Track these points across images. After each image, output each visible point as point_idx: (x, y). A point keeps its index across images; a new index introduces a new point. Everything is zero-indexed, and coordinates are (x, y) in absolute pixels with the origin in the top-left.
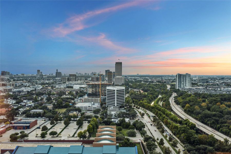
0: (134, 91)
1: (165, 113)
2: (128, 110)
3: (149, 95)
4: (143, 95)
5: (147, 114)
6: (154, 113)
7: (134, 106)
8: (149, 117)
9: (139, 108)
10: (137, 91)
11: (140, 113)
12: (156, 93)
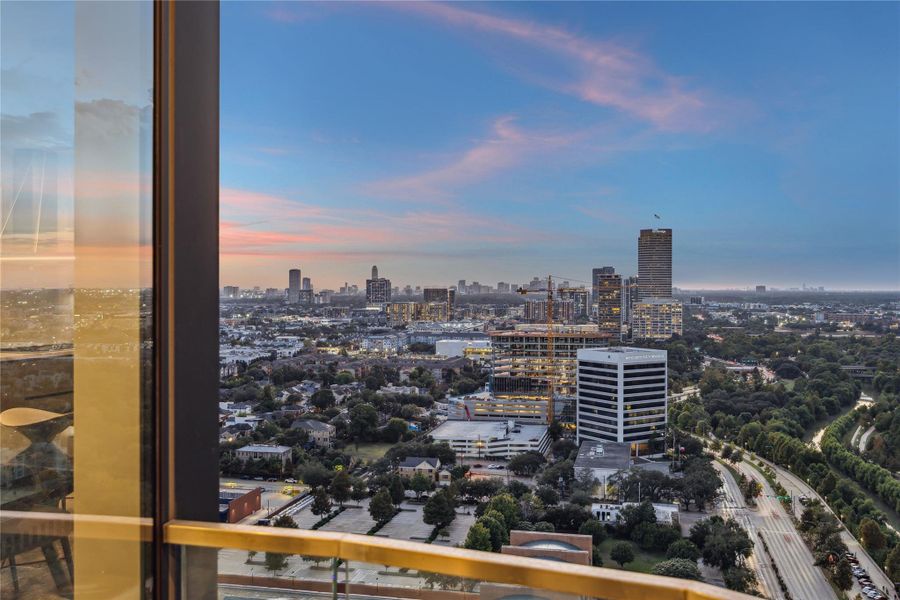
0: (724, 371)
1: (880, 487)
2: (679, 463)
3: (799, 396)
4: (767, 394)
5: (779, 490)
6: (814, 486)
7: (716, 447)
8: (787, 504)
9: (737, 458)
10: (745, 374)
11: (741, 480)
12: (846, 387)
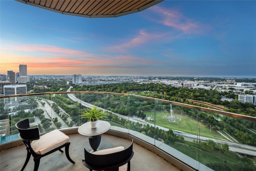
0: (38, 87)
1: (63, 100)
2: (29, 102)
3: (51, 89)
4: (46, 90)
5: (48, 103)
6: (54, 101)
7: (37, 99)
8: (50, 104)
9: (41, 100)
10: (42, 87)
11: (42, 103)
12: (58, 88)
